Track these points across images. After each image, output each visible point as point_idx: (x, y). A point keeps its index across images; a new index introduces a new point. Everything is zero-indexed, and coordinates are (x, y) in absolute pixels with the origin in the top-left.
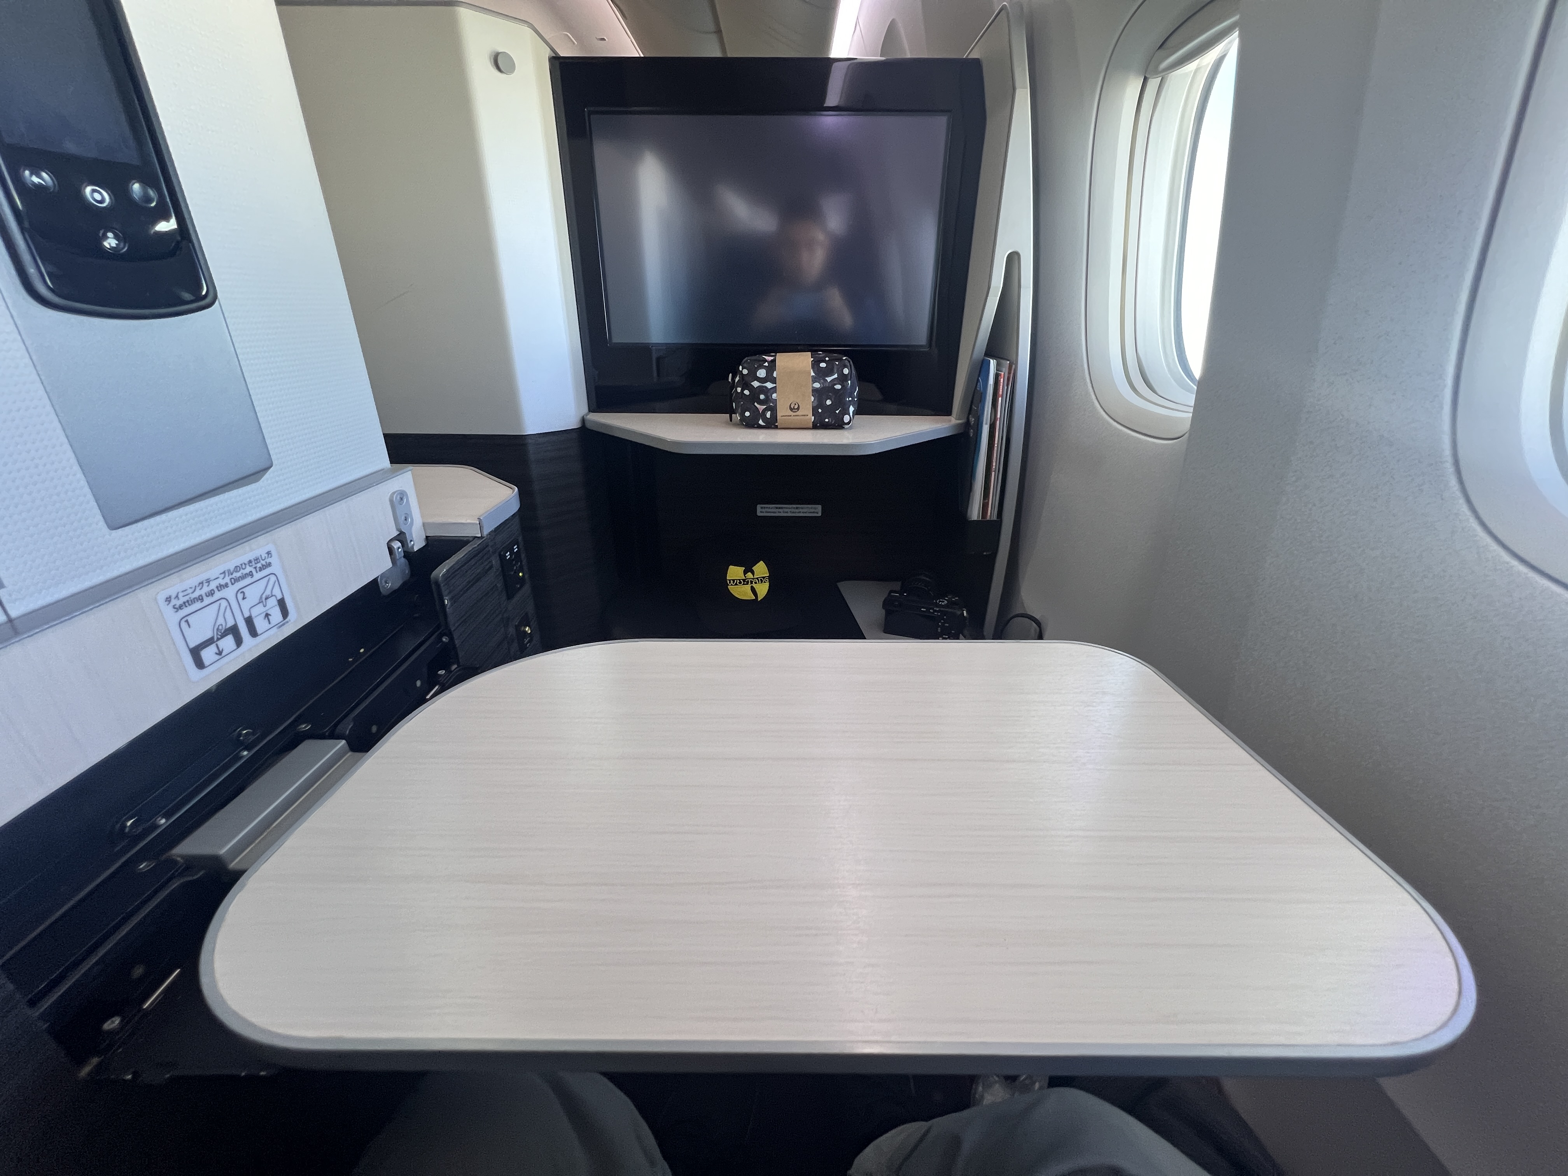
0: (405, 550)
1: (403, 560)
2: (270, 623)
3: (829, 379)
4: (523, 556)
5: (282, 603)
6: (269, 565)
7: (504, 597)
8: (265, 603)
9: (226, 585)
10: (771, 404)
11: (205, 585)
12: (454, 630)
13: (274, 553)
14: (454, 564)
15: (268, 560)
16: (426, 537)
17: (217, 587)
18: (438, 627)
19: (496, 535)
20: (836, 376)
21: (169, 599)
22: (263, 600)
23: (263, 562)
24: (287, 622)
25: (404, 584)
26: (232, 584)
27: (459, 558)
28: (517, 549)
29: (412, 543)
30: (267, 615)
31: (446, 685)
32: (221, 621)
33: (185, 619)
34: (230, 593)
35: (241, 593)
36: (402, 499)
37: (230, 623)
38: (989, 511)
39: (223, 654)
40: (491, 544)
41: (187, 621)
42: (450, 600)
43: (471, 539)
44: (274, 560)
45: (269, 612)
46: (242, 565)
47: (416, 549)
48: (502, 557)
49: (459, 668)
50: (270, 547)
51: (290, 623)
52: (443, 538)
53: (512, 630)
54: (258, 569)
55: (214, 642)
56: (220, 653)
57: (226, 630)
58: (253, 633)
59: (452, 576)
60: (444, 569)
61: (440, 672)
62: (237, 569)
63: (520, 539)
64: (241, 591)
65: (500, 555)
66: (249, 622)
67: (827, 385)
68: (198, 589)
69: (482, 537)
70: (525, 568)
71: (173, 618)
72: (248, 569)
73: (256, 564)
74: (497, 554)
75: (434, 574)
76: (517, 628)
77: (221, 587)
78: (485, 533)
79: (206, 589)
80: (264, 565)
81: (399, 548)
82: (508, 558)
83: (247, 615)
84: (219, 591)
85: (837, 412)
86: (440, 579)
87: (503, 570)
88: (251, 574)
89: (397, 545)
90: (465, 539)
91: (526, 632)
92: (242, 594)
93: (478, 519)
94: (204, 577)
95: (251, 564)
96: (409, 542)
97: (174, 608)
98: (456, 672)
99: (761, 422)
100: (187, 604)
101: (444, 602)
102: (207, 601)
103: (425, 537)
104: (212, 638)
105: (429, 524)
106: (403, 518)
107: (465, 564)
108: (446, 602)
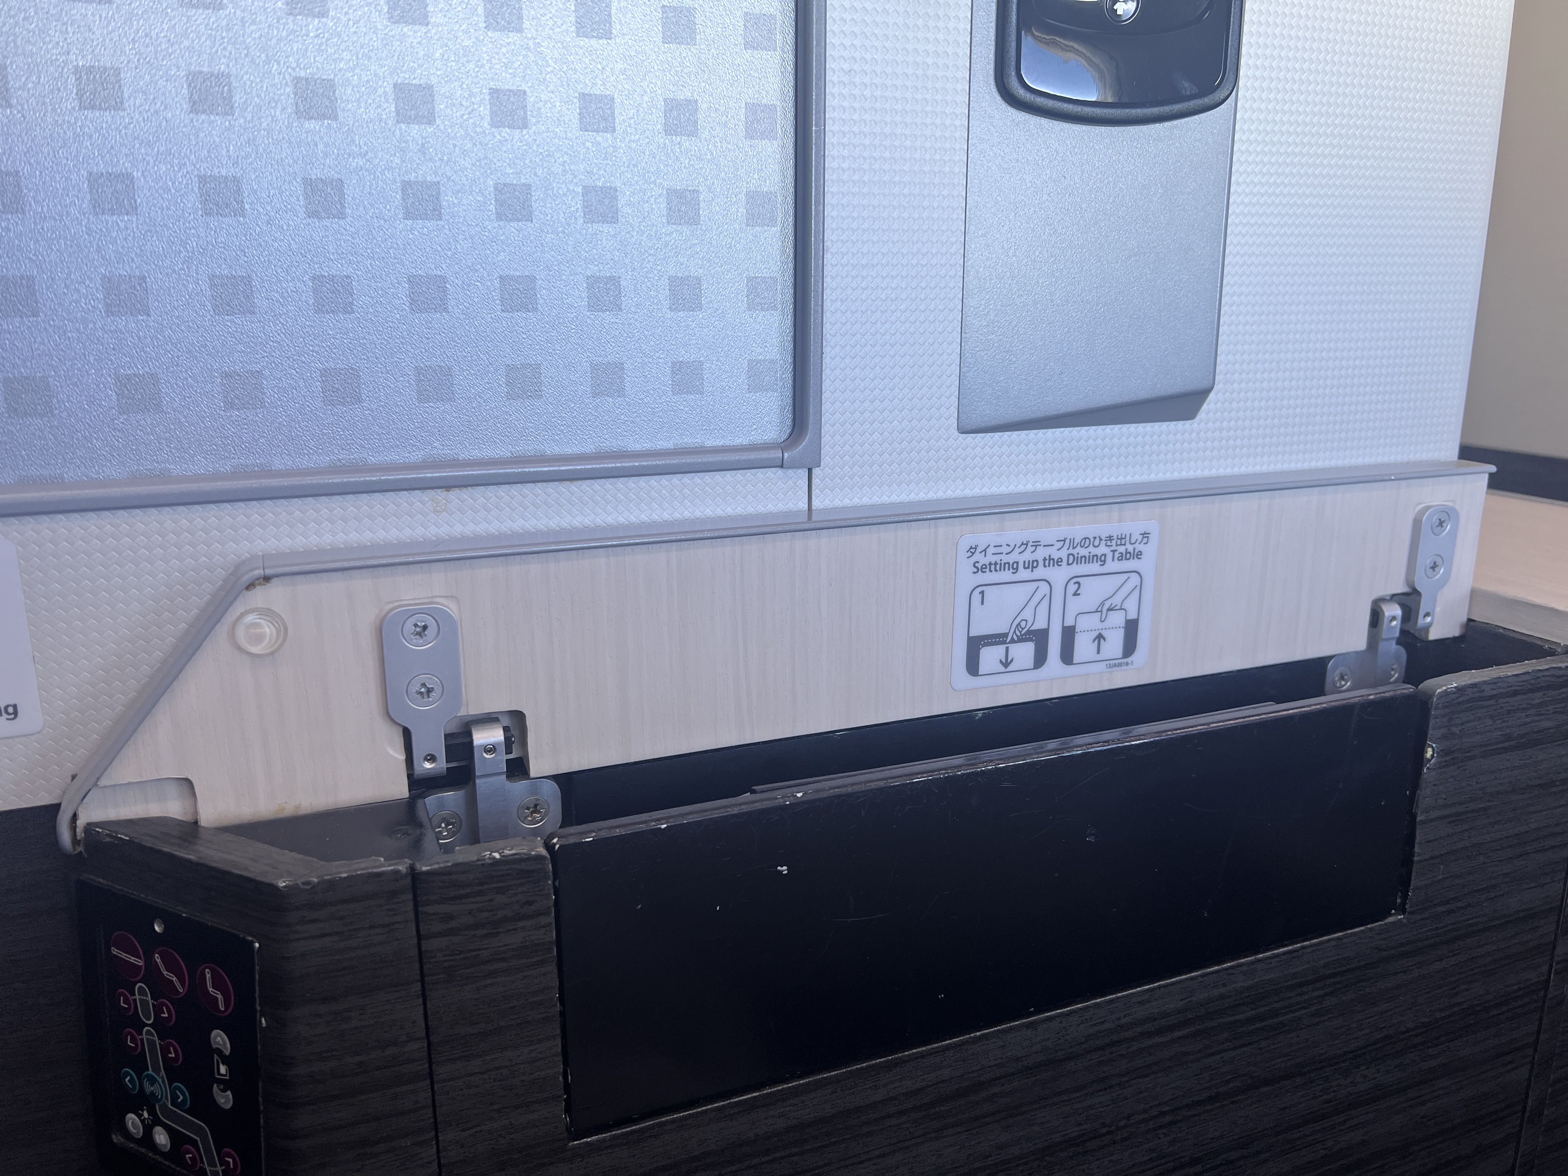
0: (1408, 627)
1: (1393, 646)
2: (1098, 652)
5: (1131, 628)
6: (1138, 555)
8: (1104, 616)
9: (1059, 562)
11: (1030, 549)
12: (1423, 822)
13: (1154, 538)
14: (1484, 683)
15: (1139, 547)
16: (1470, 620)
17: (1045, 559)
21: (973, 550)
22: (1104, 609)
23: (1130, 548)
24: (1127, 664)
26: (1068, 564)
27: (1502, 676)
29: (1429, 619)
30: (1100, 637)
32: (1028, 614)
33: (981, 590)
34: (1059, 575)
35: (1075, 583)
36: (1441, 523)
37: (1040, 624)
39: (1010, 668)
41: (982, 593)
42: (1444, 753)
44: (1149, 551)
45: (1104, 633)
46: (1095, 538)
47: (1433, 635)
50: (1152, 526)
51: (1130, 667)
52: (1503, 631)
54: (1117, 555)
55: (1004, 643)
56: (1006, 664)
57: (1029, 632)
58: (1067, 656)
59: (1468, 705)
60: (1452, 683)
62: (1086, 541)
64: (1077, 580)
66: (1069, 634)
68: (1017, 550)
71: (967, 579)
72: (1102, 550)
73: (1117, 545)
77: (1050, 561)
79: (1028, 556)
80: (1130, 553)
81: (1394, 618)
83: (1069, 622)
84: (1045, 566)
88: (1102, 560)
89: (1393, 611)
90: (1548, 646)
92: (1077, 585)
94: (1031, 535)
95: (1109, 543)
96: (1421, 613)
97: (974, 566)
100: (993, 567)
101: (1423, 752)
102: (1023, 574)
103: (1465, 619)
104: (1006, 635)
105: (1489, 594)
106: (1429, 562)
107: (1515, 693)
108: (1429, 753)
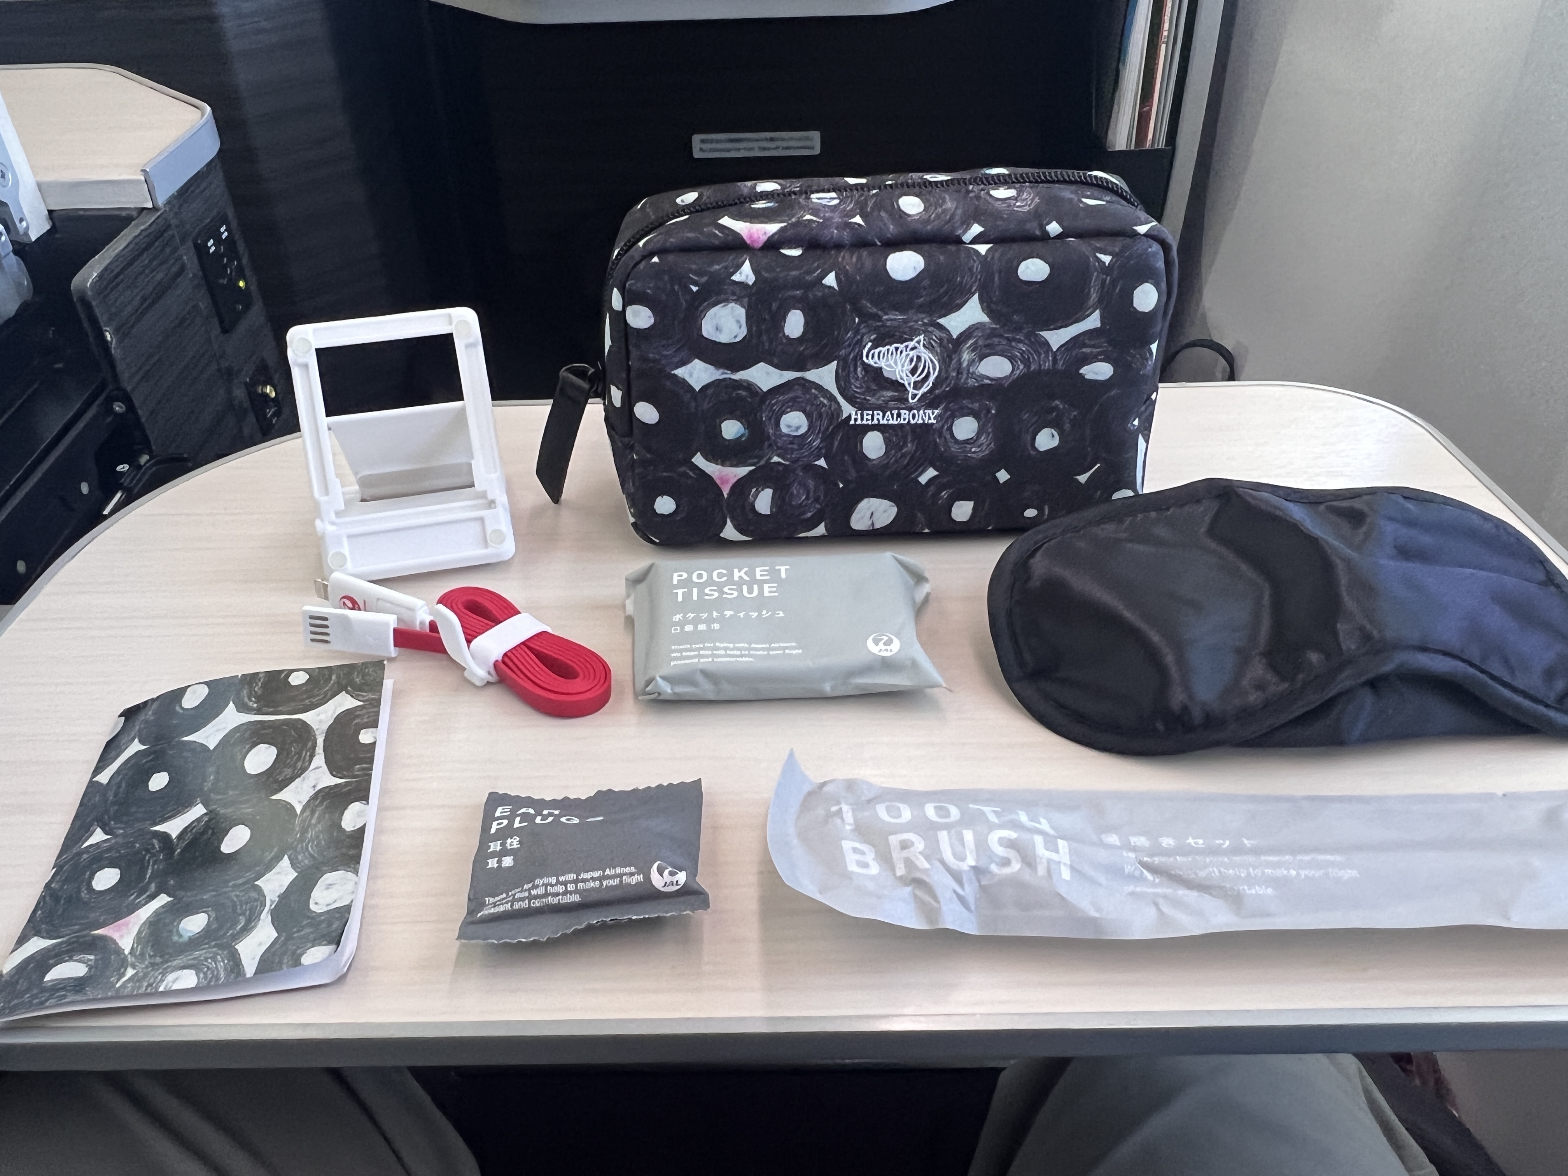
0: (13, 238)
1: (12, 258)
3: (1057, 338)
4: (241, 247)
7: (216, 330)
10: (776, 459)
12: (133, 389)
14: (110, 263)
16: (49, 211)
18: (103, 386)
19: (181, 206)
20: (1093, 321)
25: (24, 308)
27: (117, 251)
28: (226, 234)
29: (24, 224)
31: (136, 490)
38: (1150, 136)
40: (174, 222)
42: (116, 332)
43: (135, 214)
47: (33, 236)
48: (201, 250)
49: (153, 461)
52: (81, 213)
53: (239, 393)
59: (111, 286)
60: (92, 272)
61: (119, 468)
63: (230, 213)
65: (197, 246)
67: (1047, 365)
69: (155, 209)
70: (248, 272)
74: (190, 244)
75: (76, 281)
76: (250, 388)
78: (161, 201)
82: (211, 251)
85: (1083, 478)
86: (90, 293)
87: (205, 276)
90: (124, 214)
91: (267, 395)
93: (142, 170)
98: (150, 468)
99: (730, 532)
101: (104, 337)
103: (47, 212)
105: (50, 185)
107: (130, 264)
108: (108, 337)
